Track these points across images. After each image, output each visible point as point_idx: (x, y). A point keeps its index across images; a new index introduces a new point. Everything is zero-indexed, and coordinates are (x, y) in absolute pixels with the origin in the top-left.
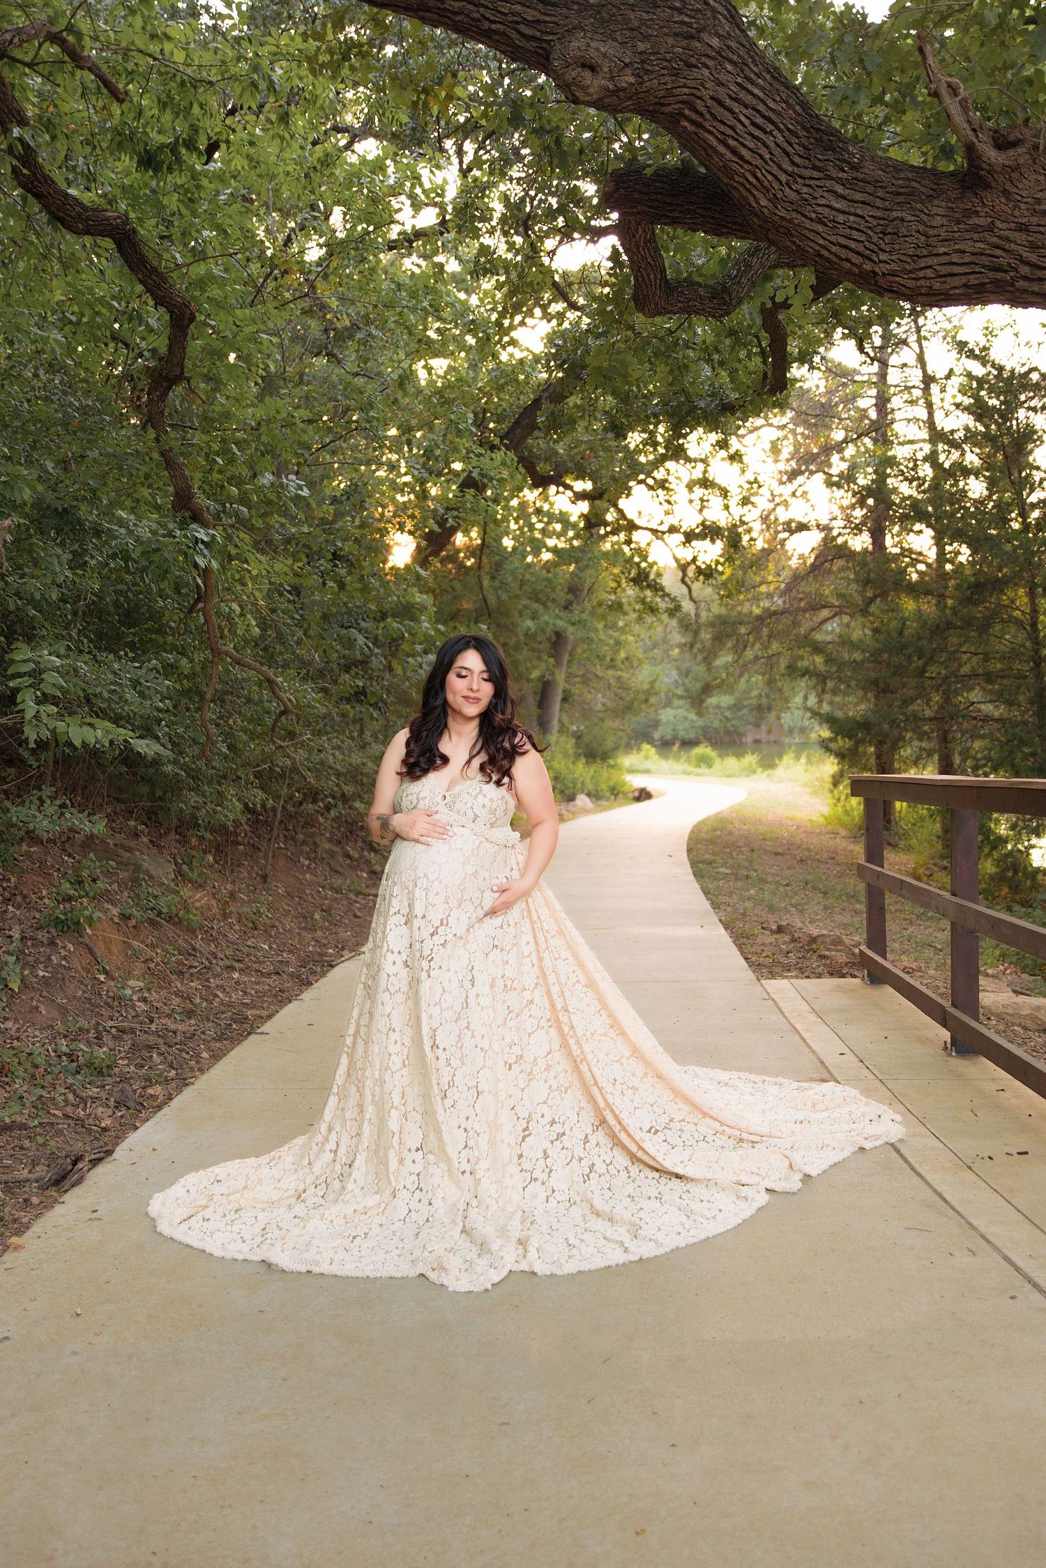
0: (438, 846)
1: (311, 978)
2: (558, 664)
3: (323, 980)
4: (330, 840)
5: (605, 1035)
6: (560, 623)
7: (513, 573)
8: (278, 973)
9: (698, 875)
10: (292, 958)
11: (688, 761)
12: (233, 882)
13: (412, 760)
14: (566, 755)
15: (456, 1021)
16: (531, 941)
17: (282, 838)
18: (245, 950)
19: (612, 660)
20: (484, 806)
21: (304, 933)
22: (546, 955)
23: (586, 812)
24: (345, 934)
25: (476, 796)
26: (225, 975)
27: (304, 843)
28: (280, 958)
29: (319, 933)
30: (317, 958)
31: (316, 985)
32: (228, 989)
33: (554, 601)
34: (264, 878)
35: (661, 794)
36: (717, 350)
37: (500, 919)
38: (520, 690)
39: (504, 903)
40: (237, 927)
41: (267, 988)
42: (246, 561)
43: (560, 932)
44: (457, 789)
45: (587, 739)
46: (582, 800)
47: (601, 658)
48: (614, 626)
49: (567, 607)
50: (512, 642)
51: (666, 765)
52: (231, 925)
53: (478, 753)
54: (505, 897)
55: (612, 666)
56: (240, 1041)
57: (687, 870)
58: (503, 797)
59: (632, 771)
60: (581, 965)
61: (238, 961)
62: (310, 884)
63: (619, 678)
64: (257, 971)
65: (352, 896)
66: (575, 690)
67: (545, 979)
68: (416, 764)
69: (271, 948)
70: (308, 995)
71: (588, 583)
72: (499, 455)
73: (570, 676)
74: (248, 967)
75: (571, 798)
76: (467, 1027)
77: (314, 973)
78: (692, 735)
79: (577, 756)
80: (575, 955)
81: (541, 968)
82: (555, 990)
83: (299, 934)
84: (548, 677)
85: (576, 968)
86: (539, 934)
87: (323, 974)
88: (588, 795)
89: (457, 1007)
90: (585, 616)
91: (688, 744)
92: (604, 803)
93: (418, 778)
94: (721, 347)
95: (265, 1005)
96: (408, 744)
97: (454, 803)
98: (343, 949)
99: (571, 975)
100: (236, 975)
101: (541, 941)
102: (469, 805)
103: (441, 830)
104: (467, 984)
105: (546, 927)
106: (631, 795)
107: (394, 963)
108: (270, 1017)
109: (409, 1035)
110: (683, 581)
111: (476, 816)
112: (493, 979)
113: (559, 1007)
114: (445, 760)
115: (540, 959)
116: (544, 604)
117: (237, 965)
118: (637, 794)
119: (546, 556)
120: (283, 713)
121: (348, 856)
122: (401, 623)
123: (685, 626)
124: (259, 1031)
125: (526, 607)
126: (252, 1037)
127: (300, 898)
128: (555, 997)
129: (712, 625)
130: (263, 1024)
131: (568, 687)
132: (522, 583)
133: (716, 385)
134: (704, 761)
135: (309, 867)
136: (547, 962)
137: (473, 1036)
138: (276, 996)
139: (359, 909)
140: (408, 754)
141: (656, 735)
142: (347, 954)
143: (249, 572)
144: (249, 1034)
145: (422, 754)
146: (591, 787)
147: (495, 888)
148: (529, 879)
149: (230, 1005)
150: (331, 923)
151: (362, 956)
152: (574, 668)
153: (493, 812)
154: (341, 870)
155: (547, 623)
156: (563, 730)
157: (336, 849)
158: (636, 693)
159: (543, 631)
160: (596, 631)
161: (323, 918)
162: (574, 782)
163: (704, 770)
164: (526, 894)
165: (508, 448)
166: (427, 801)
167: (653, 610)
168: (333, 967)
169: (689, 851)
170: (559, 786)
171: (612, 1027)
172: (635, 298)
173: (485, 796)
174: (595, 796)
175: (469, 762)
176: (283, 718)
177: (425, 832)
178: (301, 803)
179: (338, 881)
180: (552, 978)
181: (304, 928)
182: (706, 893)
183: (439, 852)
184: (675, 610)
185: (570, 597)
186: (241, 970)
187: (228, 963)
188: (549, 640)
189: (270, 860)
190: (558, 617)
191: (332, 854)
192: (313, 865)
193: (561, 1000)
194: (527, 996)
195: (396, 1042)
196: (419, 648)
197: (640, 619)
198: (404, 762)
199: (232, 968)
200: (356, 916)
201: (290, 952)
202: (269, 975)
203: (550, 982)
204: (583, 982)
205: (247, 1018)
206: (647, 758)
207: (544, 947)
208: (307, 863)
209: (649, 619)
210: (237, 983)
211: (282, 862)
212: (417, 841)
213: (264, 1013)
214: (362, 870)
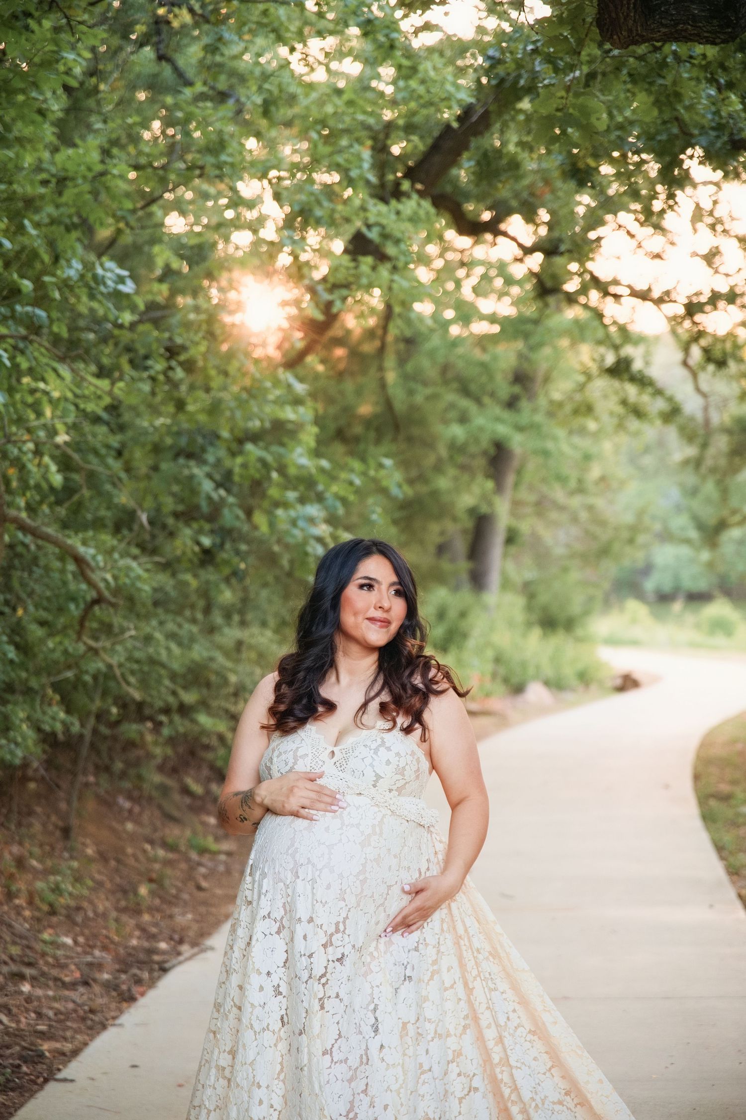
0: (324, 820)
1: (136, 990)
2: (499, 488)
3: (152, 994)
4: (161, 769)
5: (560, 1103)
6: (502, 430)
7: (432, 354)
8: (86, 983)
9: (708, 818)
10: (107, 957)
11: (698, 626)
12: (21, 843)
13: (282, 708)
14: (511, 624)
15: (350, 1081)
16: (455, 964)
17: (91, 768)
18: (39, 947)
19: (580, 481)
20: (388, 763)
21: (125, 918)
22: (477, 984)
23: (543, 711)
24: (185, 918)
25: (376, 751)
26: (11, 988)
27: (123, 775)
28: (89, 959)
29: (146, 917)
30: (142, 956)
31: (142, 1001)
32: (15, 1010)
33: (492, 395)
34: (66, 832)
35: (656, 679)
36: (722, 66)
37: (416, 935)
38: (442, 533)
39: (418, 909)
40: (27, 913)
41: (71, 1006)
42: (43, 380)
43: (494, 954)
44: (349, 741)
45: (543, 598)
46: (536, 692)
47: (562, 479)
48: (582, 431)
49: (511, 404)
50: (430, 460)
51: (663, 631)
52: (18, 910)
53: (378, 694)
54: (419, 901)
55: (581, 489)
56: (32, 1094)
57: (690, 810)
58: (413, 753)
59: (613, 641)
60: (524, 1002)
61: (30, 965)
62: (132, 838)
63: (590, 508)
64: (56, 979)
65: (194, 856)
66: (525, 527)
67: (476, 1019)
68: (288, 713)
69: (76, 942)
70: (132, 1016)
71: (543, 367)
72: (410, 205)
73: (516, 504)
74: (43, 974)
75: (518, 689)
76: (365, 1092)
77: (139, 981)
78: (702, 585)
79: (529, 625)
80: (515, 987)
81: (470, 1003)
82: (490, 1034)
83: (117, 920)
84: (484, 509)
85: (517, 1007)
86: (468, 955)
87: (152, 983)
88: (547, 683)
89: (354, 1061)
90: (539, 418)
91: (697, 598)
92: (568, 696)
93: (293, 730)
94: (730, 63)
95: (69, 1034)
96: (278, 687)
97: (346, 760)
98: (181, 942)
99: (511, 1015)
100: (26, 988)
101: (471, 964)
102: (368, 761)
103: (328, 800)
104: (368, 1031)
105: (476, 944)
106: (610, 684)
107: (261, 989)
108: (75, 1053)
109: (281, 1093)
110: (685, 363)
111: (378, 777)
112: (405, 1025)
113: (496, 1058)
114: (331, 707)
115: (469, 991)
116: (478, 401)
117: (28, 971)
118: (619, 682)
119: (480, 328)
120: (97, 601)
121: (186, 791)
122: (266, 449)
123: (689, 434)
124: (60, 1076)
125: (452, 406)
126: (51, 1087)
127: (118, 861)
128: (491, 1044)
129: (728, 431)
130: (65, 1064)
131: (514, 523)
132: (445, 369)
133: (723, 114)
134: (721, 627)
135: (130, 811)
136: (479, 995)
137: (372, 1105)
138: (83, 1019)
139: (205, 877)
140: (278, 699)
141: (649, 585)
142: (185, 948)
143: (47, 393)
144: (46, 1081)
145: (297, 700)
146: (548, 671)
147: (407, 888)
148: (451, 878)
149: (18, 1034)
150: (163, 900)
151: (209, 954)
152: (524, 494)
153: (401, 771)
154: (176, 813)
155: (481, 429)
156: (506, 584)
157: (170, 782)
158: (617, 529)
159: (477, 440)
160: (555, 439)
161: (152, 893)
162: (524, 665)
163: (720, 640)
164: (449, 895)
165: (422, 194)
166: (308, 760)
167: (638, 412)
168: (164, 971)
169: (697, 777)
170: (502, 671)
171: (567, 1093)
172: (600, 22)
173: (389, 749)
174: (555, 685)
175: (364, 706)
176: (96, 609)
177: (306, 802)
178: (117, 723)
179: (173, 833)
180: (485, 1018)
181: (124, 910)
182: (720, 848)
183: (327, 829)
184: (672, 413)
185: (517, 389)
186: (34, 980)
187: (14, 968)
188: (485, 453)
189: (75, 804)
190: (498, 419)
191: (164, 790)
192: (137, 809)
193: (498, 1049)
194: (452, 1043)
195: (261, 1102)
196: (292, 495)
197: (620, 426)
198: (272, 711)
199: (21, 977)
200: (199, 888)
201: (104, 948)
202: (73, 986)
203: (484, 1023)
204: (528, 1026)
205: (41, 1055)
206: (634, 621)
207: (475, 973)
208: (127, 805)
209: (634, 424)
210: (29, 999)
211: (91, 805)
212: (296, 815)
213: (68, 1047)
214: (209, 813)
